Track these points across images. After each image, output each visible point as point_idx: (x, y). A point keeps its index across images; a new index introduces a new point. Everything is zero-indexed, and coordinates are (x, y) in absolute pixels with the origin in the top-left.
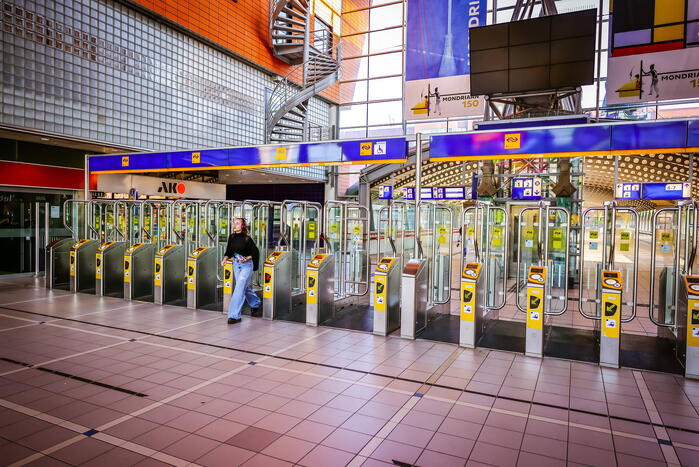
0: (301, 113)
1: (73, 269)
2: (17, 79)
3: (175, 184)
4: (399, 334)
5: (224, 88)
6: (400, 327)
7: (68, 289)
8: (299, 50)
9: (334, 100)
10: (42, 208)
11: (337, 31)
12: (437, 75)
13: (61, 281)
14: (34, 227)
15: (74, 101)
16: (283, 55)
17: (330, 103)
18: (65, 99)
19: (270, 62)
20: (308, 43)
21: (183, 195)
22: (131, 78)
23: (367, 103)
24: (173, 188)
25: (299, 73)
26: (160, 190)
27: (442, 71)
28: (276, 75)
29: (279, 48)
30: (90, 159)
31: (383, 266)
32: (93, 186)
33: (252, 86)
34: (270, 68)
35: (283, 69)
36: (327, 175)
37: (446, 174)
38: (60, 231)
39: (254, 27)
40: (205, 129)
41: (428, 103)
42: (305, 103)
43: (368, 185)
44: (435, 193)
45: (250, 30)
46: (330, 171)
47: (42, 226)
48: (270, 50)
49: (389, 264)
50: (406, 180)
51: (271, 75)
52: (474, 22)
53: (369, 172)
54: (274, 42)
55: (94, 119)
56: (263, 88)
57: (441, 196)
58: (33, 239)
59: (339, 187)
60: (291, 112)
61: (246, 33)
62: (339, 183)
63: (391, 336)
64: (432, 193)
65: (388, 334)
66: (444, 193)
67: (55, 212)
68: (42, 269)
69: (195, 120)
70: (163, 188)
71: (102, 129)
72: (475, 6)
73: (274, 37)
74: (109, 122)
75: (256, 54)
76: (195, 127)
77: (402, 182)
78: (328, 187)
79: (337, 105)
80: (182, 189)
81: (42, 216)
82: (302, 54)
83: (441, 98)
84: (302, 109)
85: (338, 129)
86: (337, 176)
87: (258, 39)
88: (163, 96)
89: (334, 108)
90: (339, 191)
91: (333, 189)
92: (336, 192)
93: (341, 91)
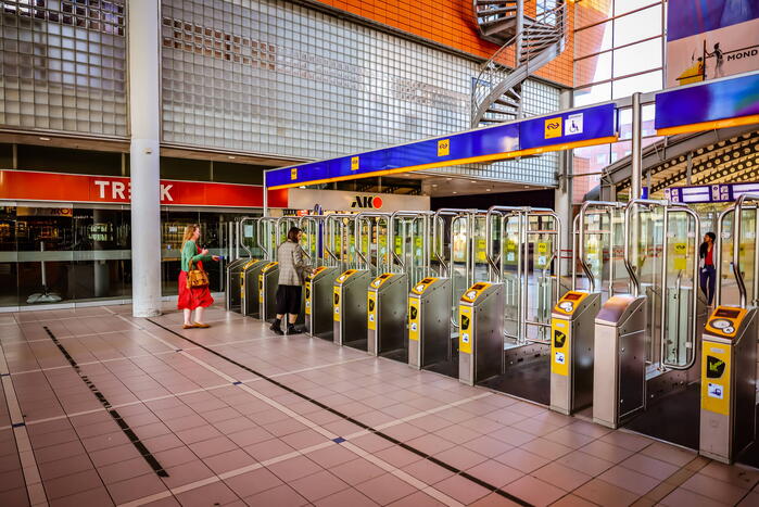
0: (513, 102)
2: (188, 97)
3: (371, 198)
4: (591, 416)
5: (420, 84)
6: (591, 405)
8: (511, 24)
9: (565, 84)
10: (234, 227)
12: (718, 25)
15: (253, 115)
16: (493, 35)
17: (561, 88)
18: (244, 114)
19: (476, 46)
20: (521, 14)
22: (312, 85)
23: (612, 80)
24: (368, 203)
25: (512, 54)
26: (354, 205)
27: (726, 17)
28: (484, 61)
29: (486, 27)
31: (566, 305)
34: (476, 54)
35: (492, 52)
36: (557, 177)
37: (740, 167)
39: (455, 6)
42: (518, 88)
43: (613, 188)
44: (716, 193)
45: (450, 11)
46: (561, 173)
47: (234, 246)
48: (476, 31)
49: (577, 303)
50: (673, 178)
51: (479, 62)
53: (614, 171)
54: (480, 21)
55: (273, 132)
56: (469, 78)
57: (726, 196)
59: (573, 192)
60: (498, 102)
61: (445, 15)
62: (574, 188)
63: (577, 416)
64: (710, 193)
65: (573, 412)
67: (249, 232)
70: (358, 203)
73: (479, 15)
75: (458, 39)
77: (668, 181)
78: (558, 193)
79: (571, 89)
82: (514, 29)
83: (725, 57)
84: (515, 98)
86: (570, 179)
87: (460, 21)
88: (347, 101)
89: (566, 94)
90: (573, 198)
91: (566, 196)
92: (570, 200)
93: (575, 71)
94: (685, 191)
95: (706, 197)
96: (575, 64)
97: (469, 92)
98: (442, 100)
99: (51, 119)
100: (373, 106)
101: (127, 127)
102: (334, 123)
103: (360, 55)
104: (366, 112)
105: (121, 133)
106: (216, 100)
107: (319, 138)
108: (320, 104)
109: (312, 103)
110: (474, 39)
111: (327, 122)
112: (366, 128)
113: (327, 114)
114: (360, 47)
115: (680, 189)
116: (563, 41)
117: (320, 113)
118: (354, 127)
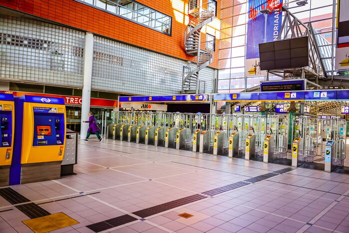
0: (196, 77)
1: (114, 133)
2: (98, 74)
5: (166, 68)
7: (112, 139)
8: (196, 51)
10: (104, 113)
11: (218, 37)
13: (110, 136)
14: (102, 119)
16: (191, 53)
17: (214, 69)
18: (114, 79)
19: (185, 56)
21: (150, 109)
23: (230, 68)
24: (146, 106)
26: (142, 107)
28: (187, 61)
29: (188, 51)
30: (120, 98)
32: (120, 106)
33: (177, 66)
34: (185, 59)
35: (190, 58)
38: (110, 121)
39: (179, 44)
40: (158, 85)
41: (255, 69)
45: (177, 46)
47: (104, 119)
48: (185, 51)
51: (186, 61)
52: (276, 33)
54: (186, 49)
55: (121, 84)
56: (182, 66)
58: (101, 123)
60: (194, 74)
61: (175, 47)
62: (218, 104)
66: (249, 109)
68: (104, 133)
69: (154, 82)
71: (124, 87)
72: (277, 26)
74: (126, 85)
75: (179, 55)
76: (154, 84)
79: (218, 69)
80: (150, 107)
81: (104, 116)
82: (197, 53)
85: (218, 80)
87: (179, 48)
88: (143, 74)
89: (216, 71)
90: (218, 107)
91: (215, 107)
92: (216, 108)
93: (219, 63)
94: (250, 108)
95: (256, 110)
96: (219, 61)
97: (182, 71)
98: (173, 74)
99: (64, 81)
100: (151, 76)
101: (83, 83)
102: (139, 82)
103: (148, 60)
104: (149, 78)
105: (81, 85)
106: (106, 75)
107: (134, 86)
108: (135, 76)
109: (133, 75)
110: (184, 54)
111: (137, 81)
112: (149, 83)
113: (137, 79)
114: (148, 57)
115: (249, 107)
116: (211, 60)
117: (135, 78)
118: (145, 83)
